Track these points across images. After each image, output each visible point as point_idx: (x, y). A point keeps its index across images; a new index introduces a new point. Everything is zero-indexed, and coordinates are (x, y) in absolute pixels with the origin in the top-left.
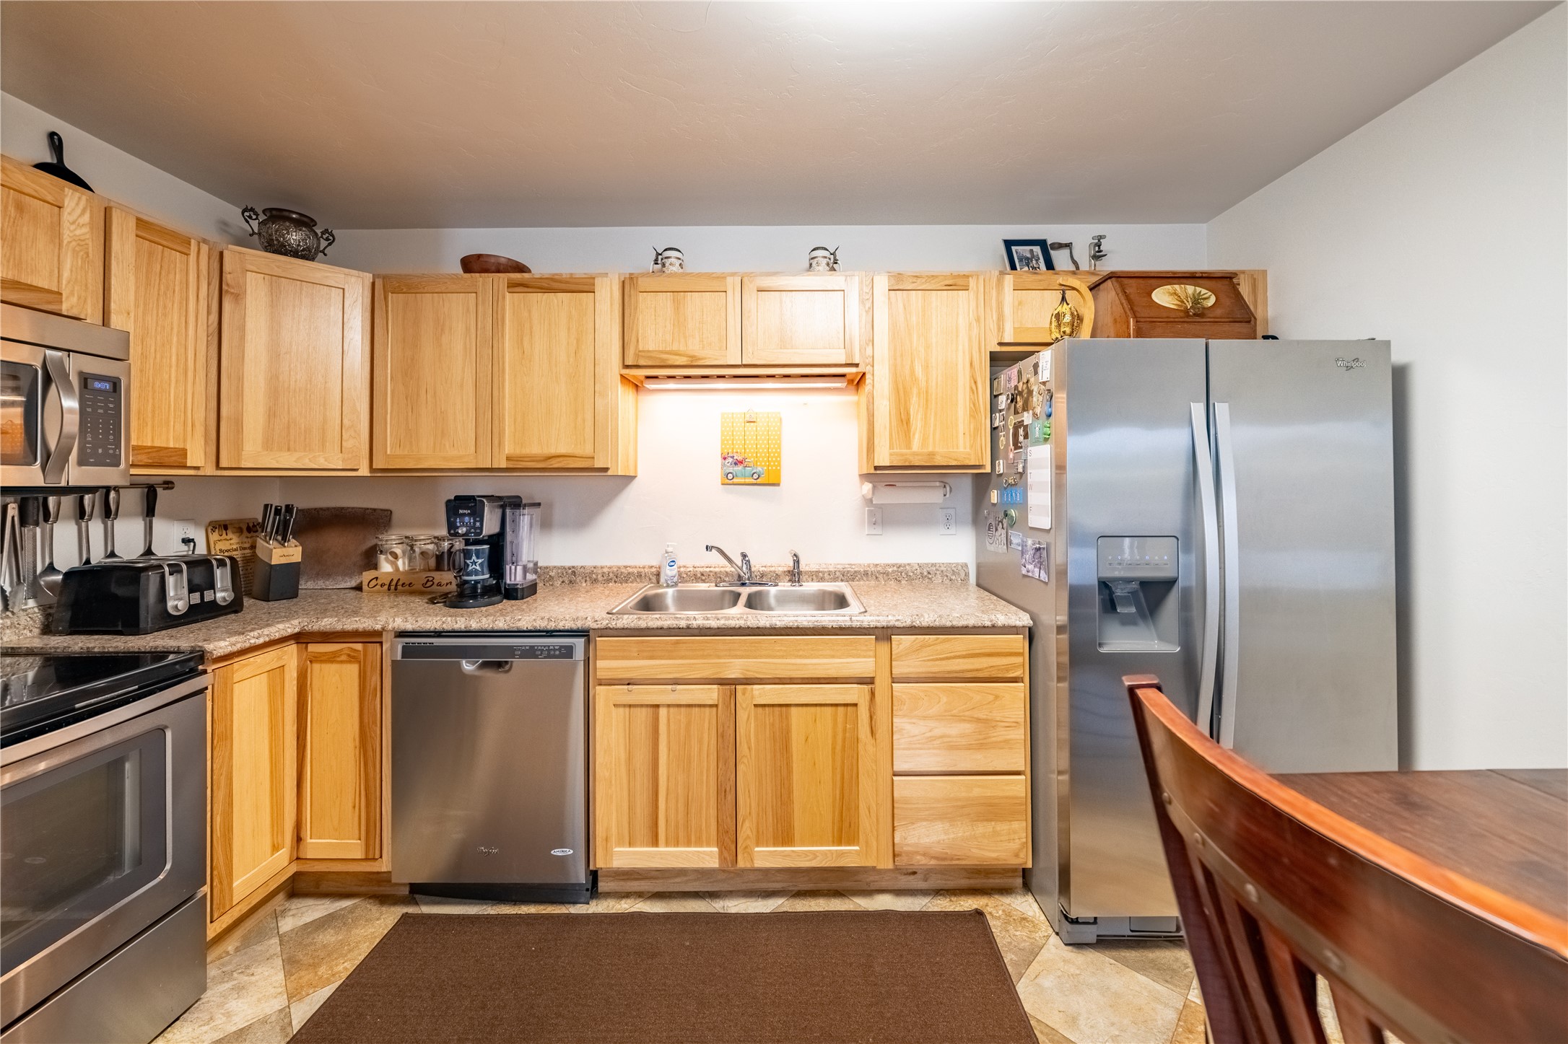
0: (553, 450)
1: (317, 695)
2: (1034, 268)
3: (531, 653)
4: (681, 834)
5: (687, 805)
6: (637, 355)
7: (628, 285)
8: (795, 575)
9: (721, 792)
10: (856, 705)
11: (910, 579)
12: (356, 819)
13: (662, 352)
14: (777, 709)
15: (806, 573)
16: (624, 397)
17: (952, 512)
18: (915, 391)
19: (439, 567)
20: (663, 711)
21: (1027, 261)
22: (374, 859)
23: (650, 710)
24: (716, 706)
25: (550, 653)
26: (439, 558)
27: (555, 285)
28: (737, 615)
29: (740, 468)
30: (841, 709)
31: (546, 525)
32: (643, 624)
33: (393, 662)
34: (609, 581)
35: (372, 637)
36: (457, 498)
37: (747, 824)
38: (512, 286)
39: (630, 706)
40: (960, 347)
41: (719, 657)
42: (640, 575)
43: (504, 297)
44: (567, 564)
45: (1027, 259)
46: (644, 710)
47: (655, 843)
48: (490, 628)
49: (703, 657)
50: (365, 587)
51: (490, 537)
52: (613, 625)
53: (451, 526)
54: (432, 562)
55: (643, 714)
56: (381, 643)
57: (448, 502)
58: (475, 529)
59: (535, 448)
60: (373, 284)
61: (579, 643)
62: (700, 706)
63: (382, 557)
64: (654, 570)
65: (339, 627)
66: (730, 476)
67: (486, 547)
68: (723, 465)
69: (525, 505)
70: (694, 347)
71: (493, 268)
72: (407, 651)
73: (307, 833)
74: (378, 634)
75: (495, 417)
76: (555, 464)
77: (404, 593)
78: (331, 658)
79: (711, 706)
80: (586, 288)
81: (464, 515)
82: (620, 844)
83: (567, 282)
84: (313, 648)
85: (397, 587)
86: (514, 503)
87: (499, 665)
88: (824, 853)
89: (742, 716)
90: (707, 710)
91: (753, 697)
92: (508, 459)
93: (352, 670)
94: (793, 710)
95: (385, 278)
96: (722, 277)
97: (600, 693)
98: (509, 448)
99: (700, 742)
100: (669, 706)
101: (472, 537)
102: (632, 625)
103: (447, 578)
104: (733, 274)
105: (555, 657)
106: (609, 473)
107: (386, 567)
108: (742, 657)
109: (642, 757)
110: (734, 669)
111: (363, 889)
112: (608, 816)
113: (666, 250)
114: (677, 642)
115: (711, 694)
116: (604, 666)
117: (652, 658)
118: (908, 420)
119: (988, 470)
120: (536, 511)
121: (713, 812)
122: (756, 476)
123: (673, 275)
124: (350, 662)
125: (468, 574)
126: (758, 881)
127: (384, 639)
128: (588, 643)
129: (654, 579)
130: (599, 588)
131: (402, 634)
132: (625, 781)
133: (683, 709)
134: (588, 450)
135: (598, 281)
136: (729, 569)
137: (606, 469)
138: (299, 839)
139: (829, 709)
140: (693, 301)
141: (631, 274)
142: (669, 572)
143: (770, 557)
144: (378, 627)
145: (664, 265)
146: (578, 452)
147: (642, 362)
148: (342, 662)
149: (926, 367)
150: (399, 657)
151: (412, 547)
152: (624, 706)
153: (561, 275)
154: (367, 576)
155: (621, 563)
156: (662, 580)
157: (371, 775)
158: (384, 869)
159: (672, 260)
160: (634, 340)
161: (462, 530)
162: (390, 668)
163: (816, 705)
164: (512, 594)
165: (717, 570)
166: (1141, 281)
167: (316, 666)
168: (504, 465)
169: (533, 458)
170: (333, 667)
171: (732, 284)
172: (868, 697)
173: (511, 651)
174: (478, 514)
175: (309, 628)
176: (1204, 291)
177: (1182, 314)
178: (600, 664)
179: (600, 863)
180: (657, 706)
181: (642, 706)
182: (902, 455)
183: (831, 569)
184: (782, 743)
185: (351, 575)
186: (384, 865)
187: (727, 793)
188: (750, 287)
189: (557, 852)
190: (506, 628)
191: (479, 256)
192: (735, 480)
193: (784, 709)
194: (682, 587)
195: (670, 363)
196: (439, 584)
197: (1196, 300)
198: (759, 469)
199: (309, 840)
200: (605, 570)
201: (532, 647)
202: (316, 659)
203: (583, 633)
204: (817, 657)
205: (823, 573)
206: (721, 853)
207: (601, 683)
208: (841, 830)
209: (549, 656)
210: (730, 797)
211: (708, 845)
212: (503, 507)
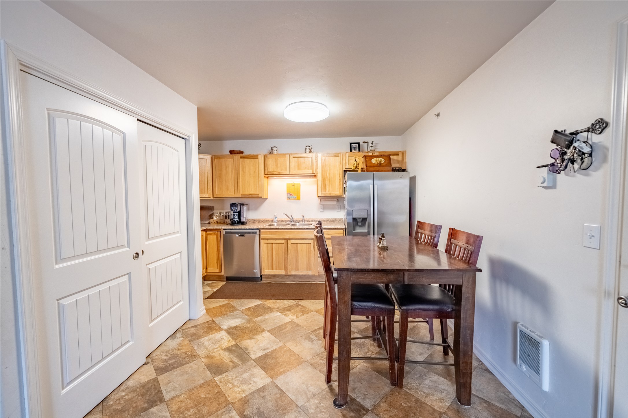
0: (250, 193)
1: (209, 241)
2: (356, 150)
3: (249, 233)
4: (278, 268)
5: (279, 262)
6: (268, 172)
7: (265, 157)
8: (303, 220)
9: (285, 260)
10: (311, 244)
11: (329, 222)
12: (217, 265)
13: (273, 171)
14: (296, 244)
15: (306, 220)
16: (265, 180)
17: (340, 206)
18: (327, 179)
19: (226, 219)
20: (274, 245)
21: (354, 148)
22: (221, 272)
23: (271, 244)
24: (284, 243)
25: (252, 233)
26: (226, 216)
27: (250, 157)
28: (290, 227)
29: (291, 196)
30: (308, 244)
31: (248, 209)
32: (270, 228)
33: (223, 235)
34: (262, 222)
35: (219, 230)
36: (232, 203)
37: (290, 266)
38: (241, 157)
39: (268, 243)
40: (337, 170)
41: (284, 234)
42: (269, 221)
43: (239, 160)
44: (253, 218)
45: (355, 147)
46: (270, 244)
47: (273, 270)
48: (241, 228)
49: (281, 234)
50: (211, 223)
51: (238, 211)
52: (264, 228)
53: (231, 209)
54: (225, 217)
55: (270, 245)
56: (220, 231)
57: (231, 204)
58: (236, 209)
59: (247, 192)
60: (212, 157)
61: (258, 231)
62: (281, 243)
63: (214, 216)
64: (272, 220)
65: (213, 228)
66: (289, 198)
67: (238, 213)
68: (287, 195)
69: (245, 205)
70: (280, 170)
71: (236, 153)
72: (226, 233)
73: (208, 267)
74: (220, 229)
75: (238, 186)
76: (251, 196)
77: (219, 224)
78: (211, 234)
79: (283, 244)
80: (257, 158)
81: (234, 207)
82: (266, 270)
83: (252, 156)
84: (208, 232)
85: (217, 223)
86: (242, 204)
87: (243, 235)
88: (304, 272)
89: (289, 246)
90: (282, 244)
91: (291, 242)
92: (241, 195)
93: (215, 236)
94: (299, 244)
95: (214, 156)
96: (285, 155)
97: (262, 241)
98: (241, 193)
99: (281, 251)
100: (275, 243)
101: (235, 211)
102: (268, 228)
103: (228, 221)
104: (288, 154)
105: (253, 234)
106: (262, 198)
107: (215, 218)
108: (288, 234)
109: (270, 253)
110: (287, 237)
111: (218, 279)
112: (264, 264)
113: (273, 147)
114: (276, 231)
115: (283, 241)
116: (263, 236)
117: (272, 234)
118: (326, 186)
119: (343, 197)
120: (247, 206)
121: (284, 264)
122: (295, 198)
123: (275, 154)
124: (215, 235)
125: (234, 219)
126: (293, 279)
127: (221, 231)
128: (259, 231)
129: (272, 221)
130: (260, 223)
131: (224, 229)
132: (267, 259)
133: (278, 244)
134: (258, 193)
135: (259, 156)
136: (289, 219)
137: (261, 197)
138: (206, 268)
139: (306, 244)
140: (279, 160)
141: (266, 154)
142: (275, 220)
143: (297, 216)
144: (220, 228)
145: (273, 151)
146: (256, 193)
147: (268, 174)
148: (213, 235)
149: (329, 174)
150: (224, 234)
151: (220, 214)
152: (266, 243)
153: (251, 154)
154: (211, 220)
155: (265, 218)
156: (274, 222)
157: (219, 257)
158: (222, 274)
159: (275, 150)
160: (267, 169)
161: (234, 210)
162: (222, 236)
163: (303, 244)
164: (243, 223)
165: (286, 219)
166: (370, 157)
167: (208, 236)
168: (240, 196)
169: (246, 195)
170: (212, 236)
171: (288, 156)
172: (313, 242)
173: (245, 233)
174: (236, 206)
175: (207, 228)
176: (383, 159)
177: (376, 165)
178: (262, 235)
179: (263, 273)
180: (273, 244)
181: (270, 243)
182: (324, 193)
183: (312, 219)
184: (297, 251)
185: (207, 220)
186: (223, 273)
187: (286, 260)
188: (291, 157)
189: (254, 271)
190: (244, 228)
191: (234, 150)
192: (290, 199)
193: (297, 244)
194: (278, 223)
195: (275, 174)
196: (226, 222)
197: (380, 161)
198: (295, 196)
199: (208, 269)
200: (261, 220)
201: (249, 232)
202: (208, 234)
203: (259, 229)
204: (303, 234)
205: (310, 220)
206: (285, 272)
207: (262, 239)
208: (308, 268)
209: (252, 234)
210: (287, 261)
211: (283, 270)
212: (240, 205)
